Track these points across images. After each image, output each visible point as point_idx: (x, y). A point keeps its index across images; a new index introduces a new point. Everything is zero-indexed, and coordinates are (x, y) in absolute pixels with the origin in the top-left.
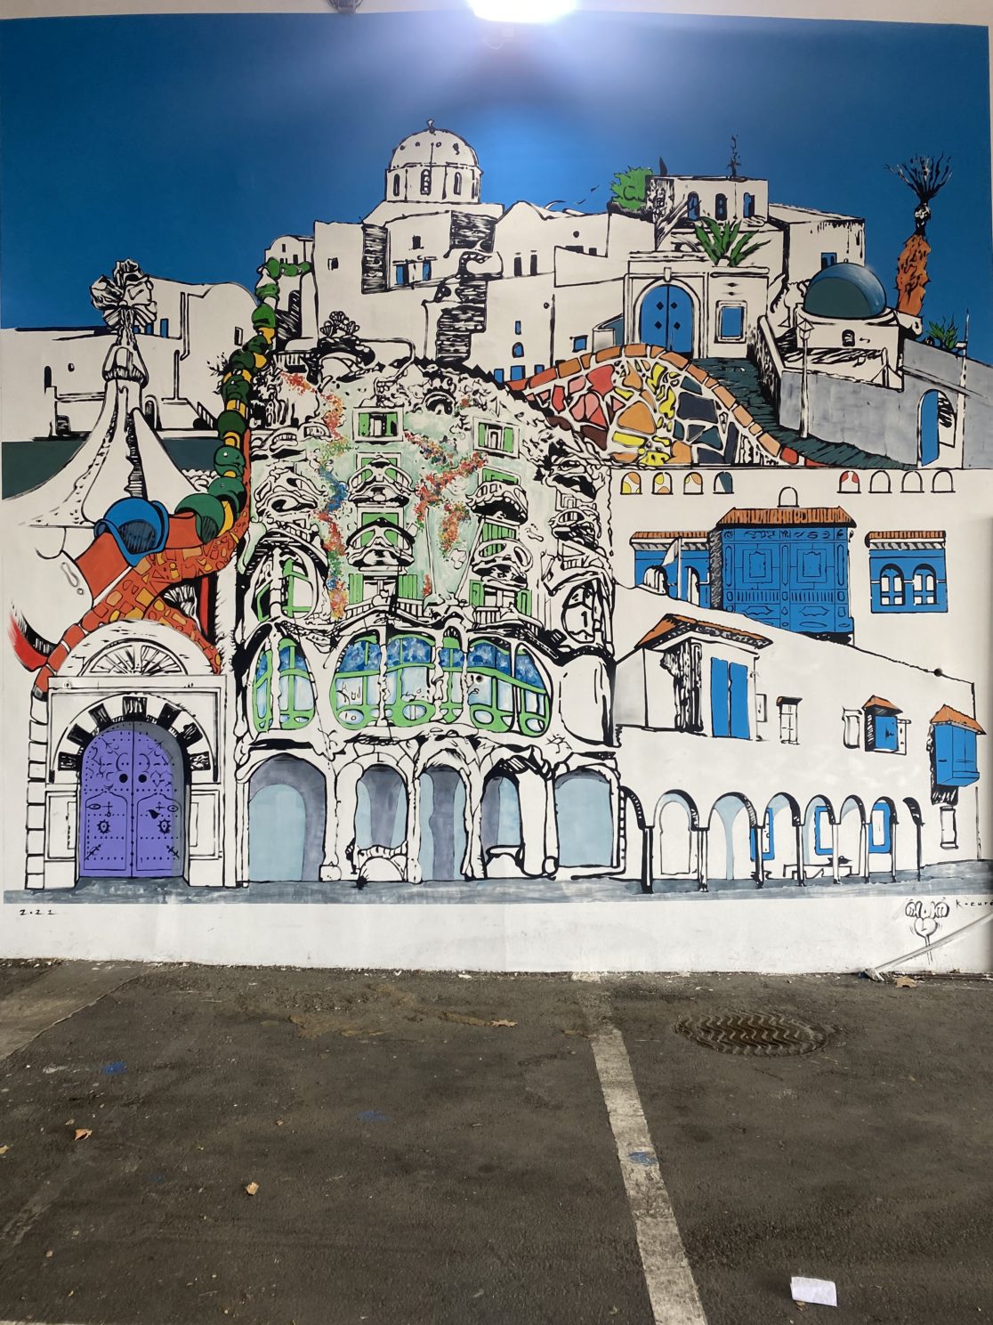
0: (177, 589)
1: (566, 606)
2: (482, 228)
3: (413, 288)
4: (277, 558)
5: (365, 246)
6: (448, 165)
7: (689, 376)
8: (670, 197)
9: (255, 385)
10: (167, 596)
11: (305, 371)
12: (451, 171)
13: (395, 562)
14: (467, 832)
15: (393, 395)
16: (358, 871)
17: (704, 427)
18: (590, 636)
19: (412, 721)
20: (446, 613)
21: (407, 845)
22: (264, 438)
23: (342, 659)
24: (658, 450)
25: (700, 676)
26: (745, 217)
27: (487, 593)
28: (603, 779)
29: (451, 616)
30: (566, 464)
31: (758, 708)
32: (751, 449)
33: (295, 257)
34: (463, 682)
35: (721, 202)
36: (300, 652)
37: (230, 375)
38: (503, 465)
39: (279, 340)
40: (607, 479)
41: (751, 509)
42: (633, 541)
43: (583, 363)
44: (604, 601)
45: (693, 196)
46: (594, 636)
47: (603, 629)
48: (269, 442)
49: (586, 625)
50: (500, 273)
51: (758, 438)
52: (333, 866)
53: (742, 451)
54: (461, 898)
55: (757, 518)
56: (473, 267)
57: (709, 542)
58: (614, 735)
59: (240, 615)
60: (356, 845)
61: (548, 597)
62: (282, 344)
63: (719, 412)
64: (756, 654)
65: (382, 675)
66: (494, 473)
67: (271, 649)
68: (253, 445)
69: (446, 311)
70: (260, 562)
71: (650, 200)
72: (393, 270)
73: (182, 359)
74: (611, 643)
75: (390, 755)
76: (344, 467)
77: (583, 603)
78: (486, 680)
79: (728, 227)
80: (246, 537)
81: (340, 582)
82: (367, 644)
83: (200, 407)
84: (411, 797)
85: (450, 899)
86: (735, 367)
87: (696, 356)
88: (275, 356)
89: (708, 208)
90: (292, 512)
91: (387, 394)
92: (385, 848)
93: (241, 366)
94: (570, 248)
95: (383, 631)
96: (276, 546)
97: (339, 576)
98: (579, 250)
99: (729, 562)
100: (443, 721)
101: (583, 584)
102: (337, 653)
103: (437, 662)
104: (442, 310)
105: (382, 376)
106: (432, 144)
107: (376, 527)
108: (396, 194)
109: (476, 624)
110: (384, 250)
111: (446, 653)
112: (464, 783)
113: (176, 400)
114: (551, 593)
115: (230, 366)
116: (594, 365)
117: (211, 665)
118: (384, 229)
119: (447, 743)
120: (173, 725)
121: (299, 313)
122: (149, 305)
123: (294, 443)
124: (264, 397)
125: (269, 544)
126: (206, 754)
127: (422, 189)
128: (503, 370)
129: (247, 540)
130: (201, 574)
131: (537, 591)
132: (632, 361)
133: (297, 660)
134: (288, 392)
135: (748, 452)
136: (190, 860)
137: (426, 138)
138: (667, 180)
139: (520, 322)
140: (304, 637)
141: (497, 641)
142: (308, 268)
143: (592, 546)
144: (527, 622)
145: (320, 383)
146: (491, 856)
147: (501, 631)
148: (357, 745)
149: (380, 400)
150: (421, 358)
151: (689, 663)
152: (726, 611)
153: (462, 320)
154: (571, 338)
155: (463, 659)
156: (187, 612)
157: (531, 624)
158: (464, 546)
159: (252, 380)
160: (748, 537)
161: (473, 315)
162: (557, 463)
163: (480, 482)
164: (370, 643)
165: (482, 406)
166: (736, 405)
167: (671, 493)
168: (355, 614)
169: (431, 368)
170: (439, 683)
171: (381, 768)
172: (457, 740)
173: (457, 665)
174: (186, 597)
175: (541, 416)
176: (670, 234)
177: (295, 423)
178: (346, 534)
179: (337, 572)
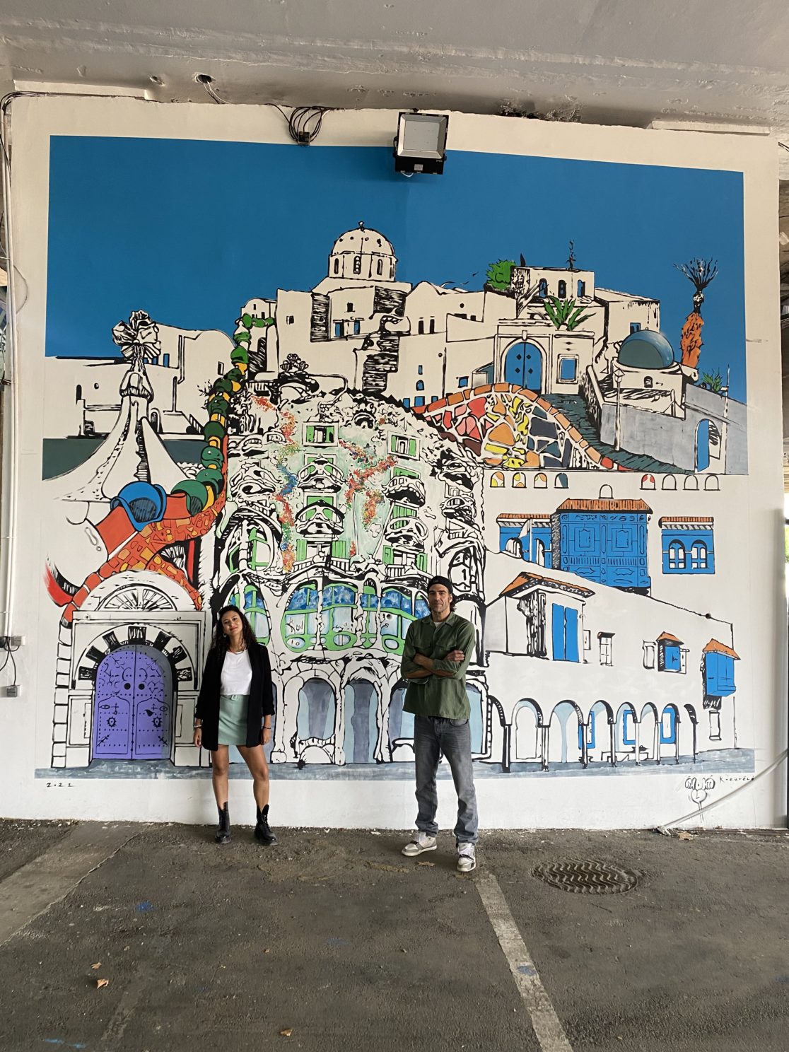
0: (171, 548)
1: (451, 565)
2: (397, 299)
3: (347, 340)
4: (245, 527)
5: (313, 308)
6: (373, 253)
7: (538, 406)
8: (527, 281)
9: (232, 403)
10: (163, 553)
11: (268, 395)
12: (376, 258)
13: (330, 531)
14: (378, 728)
15: (331, 414)
16: (298, 756)
17: (548, 442)
18: (468, 587)
19: (339, 647)
20: (366, 568)
21: (335, 738)
22: (238, 441)
23: (290, 600)
24: (516, 457)
25: (544, 616)
26: (578, 296)
27: (395, 555)
28: (476, 690)
29: (369, 571)
30: (453, 465)
31: (585, 640)
32: (581, 458)
33: (263, 314)
34: (378, 619)
35: (562, 286)
36: (259, 595)
37: (214, 396)
38: (408, 465)
39: (250, 373)
40: (481, 476)
41: (580, 500)
42: (499, 520)
43: (465, 395)
44: (478, 563)
45: (543, 281)
46: (470, 587)
47: (477, 582)
48: (242, 444)
49: (465, 578)
50: (409, 331)
51: (585, 450)
52: (281, 752)
53: (574, 459)
54: (374, 776)
55: (585, 505)
56: (389, 327)
57: (551, 522)
58: (484, 658)
59: (217, 568)
60: (297, 737)
61: (439, 558)
62: (252, 375)
63: (558, 432)
64: (584, 601)
65: (319, 612)
66: (402, 471)
67: (238, 593)
68: (230, 446)
69: (370, 357)
70: (232, 530)
71: (513, 283)
72: (333, 326)
73: (179, 383)
74: (483, 592)
75: (323, 671)
76: (295, 464)
77: (463, 563)
78: (394, 617)
79: (567, 304)
80: (223, 511)
81: (290, 546)
82: (309, 590)
83: (191, 418)
84: (338, 702)
85: (366, 777)
86: (570, 401)
87: (543, 392)
88: (247, 384)
89: (553, 290)
90: (257, 494)
91: (327, 413)
92: (319, 739)
93: (222, 390)
94: (456, 315)
95: (320, 581)
96: (244, 519)
97: (290, 541)
98: (464, 316)
99: (565, 536)
100: (362, 647)
101: (464, 549)
102: (287, 596)
103: (358, 604)
104: (367, 356)
105: (324, 401)
106: (362, 239)
107: (317, 506)
108: (336, 272)
109: (387, 577)
110: (327, 311)
111: (365, 597)
112: (377, 692)
113: (174, 412)
114: (441, 556)
115: (214, 389)
116: (472, 397)
117: (194, 604)
118: (327, 297)
119: (365, 663)
120: (166, 648)
121: (265, 354)
122: (155, 343)
123: (259, 445)
124: (239, 413)
125: (240, 517)
126: (189, 669)
127: (355, 268)
128: (409, 399)
129: (224, 514)
130: (189, 538)
131: (430, 554)
132: (499, 395)
133: (257, 601)
134: (255, 410)
135: (578, 460)
136: (175, 747)
137: (357, 234)
138: (526, 270)
139: (421, 366)
140: (263, 584)
141: (402, 589)
142: (272, 322)
143: (470, 523)
144: (424, 576)
145: (279, 404)
146: (396, 746)
147: (405, 582)
148: (300, 663)
149: (322, 417)
150: (352, 388)
151: (537, 607)
152: (563, 570)
153: (381, 363)
154: (457, 378)
155: (377, 602)
156: (178, 565)
157: (426, 578)
158: (380, 521)
159: (230, 400)
160: (578, 519)
161: (389, 360)
162: (446, 464)
163: (392, 477)
164: (311, 589)
165: (394, 424)
166: (570, 427)
167: (525, 487)
168: (300, 568)
169: (358, 396)
170: (360, 619)
171: (317, 680)
172: (372, 660)
173: (373, 606)
174: (177, 554)
175: (436, 432)
176: (526, 308)
177: (260, 432)
178: (295, 511)
179: (288, 538)
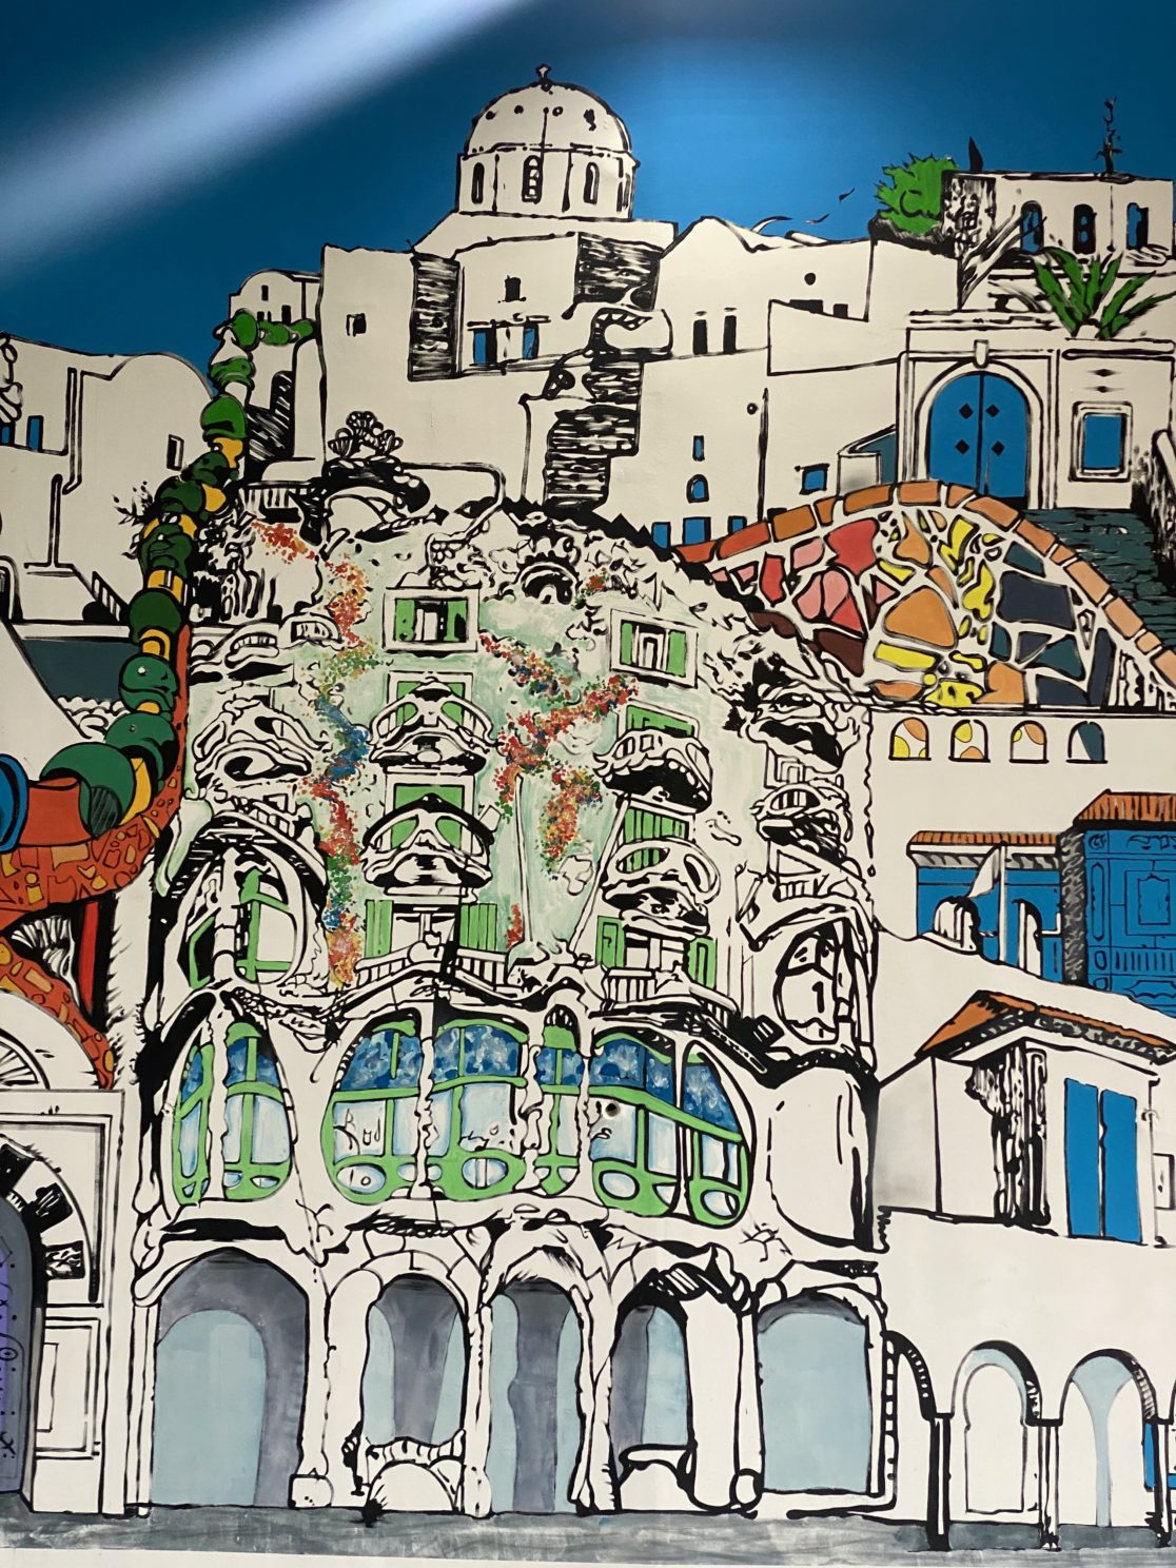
0: (37, 923)
1: (783, 971)
2: (635, 265)
3: (504, 373)
4: (231, 868)
5: (417, 293)
6: (575, 148)
7: (1021, 541)
8: (987, 211)
9: (203, 542)
10: (17, 936)
11: (297, 520)
12: (581, 161)
13: (455, 879)
14: (582, 1417)
15: (460, 567)
16: (365, 1489)
17: (1049, 637)
18: (830, 1030)
19: (478, 1190)
20: (550, 979)
21: (463, 1440)
22: (215, 641)
23: (347, 1064)
24: (962, 679)
25: (1043, 1114)
26: (1129, 247)
27: (630, 943)
28: (853, 1316)
29: (559, 986)
30: (786, 700)
31: (1158, 1183)
32: (1140, 680)
33: (286, 310)
34: (581, 1116)
35: (1084, 221)
36: (266, 1049)
37: (156, 523)
38: (667, 700)
39: (250, 461)
40: (865, 730)
41: (1140, 794)
42: (913, 848)
43: (819, 514)
44: (858, 964)
45: (1032, 210)
46: (836, 1031)
47: (854, 1017)
48: (226, 649)
49: (821, 1008)
50: (668, 348)
51: (1152, 660)
52: (318, 1477)
53: (1123, 684)
54: (569, 1550)
55: (1153, 809)
56: (616, 336)
57: (1059, 853)
58: (876, 1228)
59: (155, 976)
60: (363, 1437)
61: (748, 952)
62: (255, 470)
63: (1077, 610)
64: (1153, 1074)
65: (424, 1094)
66: (647, 714)
67: (211, 1043)
68: (194, 654)
69: (564, 416)
70: (197, 874)
71: (949, 216)
72: (468, 338)
73: (66, 492)
74: (870, 1045)
75: (433, 1257)
76: (363, 698)
77: (817, 966)
78: (626, 1112)
79: (1097, 267)
80: (174, 825)
81: (349, 916)
82: (396, 1035)
83: (97, 582)
84: (474, 1341)
85: (546, 1551)
86: (1109, 526)
87: (1033, 505)
88: (241, 492)
89: (1059, 230)
90: (263, 780)
91: (451, 565)
92: (420, 1444)
93: (176, 507)
94: (797, 304)
95: (427, 1011)
96: (229, 845)
97: (347, 904)
98: (815, 307)
99: (1098, 893)
100: (540, 1191)
101: (817, 928)
102: (337, 1052)
103: (530, 1075)
104: (557, 414)
105: (441, 532)
106: (546, 110)
107: (420, 812)
108: (477, 199)
109: (607, 1001)
110: (451, 302)
111: (549, 1057)
112: (579, 1316)
113: (52, 568)
114: (754, 946)
115: (157, 507)
116: (840, 519)
117: (95, 1072)
118: (452, 263)
119: (546, 1235)
120: (16, 1189)
121: (291, 413)
122: (7, 389)
123: (271, 651)
124: (219, 566)
125: (218, 840)
126: (77, 1246)
127: (525, 191)
128: (668, 524)
129: (175, 830)
130: (85, 895)
131: (727, 942)
132: (911, 512)
133: (260, 1065)
134: (263, 558)
135: (1134, 686)
136: (36, 1458)
137: (533, 98)
138: (983, 179)
139: (701, 438)
140: (277, 1020)
141: (648, 1036)
142: (309, 330)
143: (835, 856)
144: (708, 1001)
145: (324, 542)
146: (631, 1466)
147: (656, 1016)
148: (371, 1234)
149: (435, 575)
150: (516, 499)
151: (1021, 1088)
152: (1094, 988)
153: (593, 433)
154: (798, 469)
155: (581, 1069)
156: (54, 969)
157: (715, 1005)
158: (588, 851)
159: (197, 534)
160: (1136, 846)
161: (616, 424)
162: (770, 697)
163: (622, 731)
164: (402, 1034)
165: (628, 590)
166: (1110, 597)
167: (986, 759)
168: (374, 977)
169: (534, 519)
170: (534, 1116)
171: (415, 1282)
172: (567, 1230)
173: (569, 1080)
174: (53, 938)
175: (738, 609)
176: (986, 280)
177: (275, 615)
178: (362, 824)
179: (344, 895)
